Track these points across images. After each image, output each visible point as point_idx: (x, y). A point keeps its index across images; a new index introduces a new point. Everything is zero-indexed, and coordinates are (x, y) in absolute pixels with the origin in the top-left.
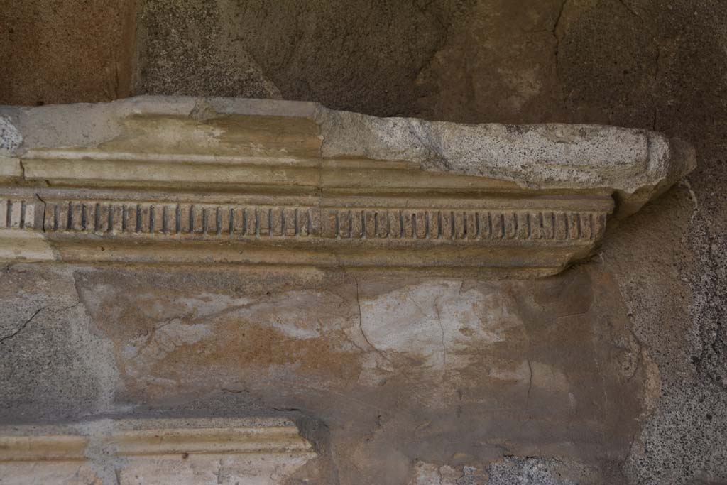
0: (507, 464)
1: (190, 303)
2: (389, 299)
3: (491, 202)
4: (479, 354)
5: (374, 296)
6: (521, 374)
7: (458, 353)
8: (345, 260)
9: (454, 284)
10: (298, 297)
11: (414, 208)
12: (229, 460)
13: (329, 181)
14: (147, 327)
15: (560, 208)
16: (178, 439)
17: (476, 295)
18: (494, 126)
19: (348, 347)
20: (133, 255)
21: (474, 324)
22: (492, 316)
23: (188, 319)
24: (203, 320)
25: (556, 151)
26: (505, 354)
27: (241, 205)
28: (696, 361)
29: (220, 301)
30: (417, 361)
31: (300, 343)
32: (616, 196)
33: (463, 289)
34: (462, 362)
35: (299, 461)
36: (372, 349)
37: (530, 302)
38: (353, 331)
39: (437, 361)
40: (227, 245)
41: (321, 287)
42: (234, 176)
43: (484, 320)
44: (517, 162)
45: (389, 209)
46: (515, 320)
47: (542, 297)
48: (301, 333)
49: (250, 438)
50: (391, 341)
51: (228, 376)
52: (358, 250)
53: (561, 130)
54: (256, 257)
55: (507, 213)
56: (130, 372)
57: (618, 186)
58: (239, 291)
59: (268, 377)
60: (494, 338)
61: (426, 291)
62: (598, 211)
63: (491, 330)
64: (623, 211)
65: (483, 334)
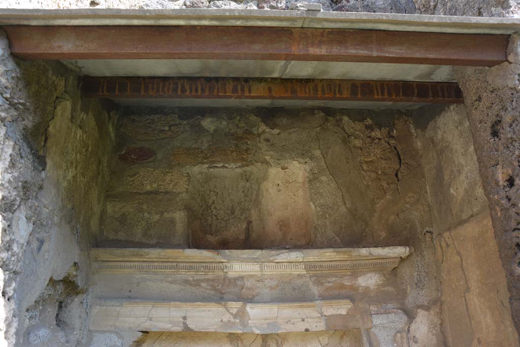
0: (385, 305)
1: (329, 279)
2: (362, 277)
3: (380, 260)
4: (379, 285)
5: (360, 276)
6: (386, 289)
7: (376, 286)
8: (355, 271)
9: (374, 273)
10: (347, 277)
11: (366, 262)
12: (339, 306)
13: (353, 259)
14: (322, 284)
15: (391, 260)
16: (331, 303)
17: (377, 275)
18: (380, 248)
19: (356, 286)
20: (319, 272)
21: (378, 280)
22: (380, 279)
23: (329, 282)
24: (331, 282)
25: (390, 251)
26: (383, 285)
27: (338, 263)
28: (416, 284)
29: (334, 279)
30: (368, 288)
31: (348, 286)
32: (401, 257)
33: (375, 274)
34: (376, 287)
35: (350, 306)
36: (360, 286)
37: (387, 276)
38: (357, 283)
39: (372, 287)
40: (336, 270)
41: (351, 276)
42: (337, 259)
44: (384, 254)
45: (362, 262)
46: (385, 279)
47: (389, 275)
48: (348, 284)
49: (342, 303)
50: (363, 284)
51: (337, 292)
52: (357, 269)
53: (391, 247)
54: (340, 271)
55: (383, 261)
56: (321, 292)
58: (337, 277)
59: (343, 292)
60: (381, 283)
61: (369, 275)
62: (398, 260)
63: (380, 281)
64: (402, 260)
65: (379, 282)
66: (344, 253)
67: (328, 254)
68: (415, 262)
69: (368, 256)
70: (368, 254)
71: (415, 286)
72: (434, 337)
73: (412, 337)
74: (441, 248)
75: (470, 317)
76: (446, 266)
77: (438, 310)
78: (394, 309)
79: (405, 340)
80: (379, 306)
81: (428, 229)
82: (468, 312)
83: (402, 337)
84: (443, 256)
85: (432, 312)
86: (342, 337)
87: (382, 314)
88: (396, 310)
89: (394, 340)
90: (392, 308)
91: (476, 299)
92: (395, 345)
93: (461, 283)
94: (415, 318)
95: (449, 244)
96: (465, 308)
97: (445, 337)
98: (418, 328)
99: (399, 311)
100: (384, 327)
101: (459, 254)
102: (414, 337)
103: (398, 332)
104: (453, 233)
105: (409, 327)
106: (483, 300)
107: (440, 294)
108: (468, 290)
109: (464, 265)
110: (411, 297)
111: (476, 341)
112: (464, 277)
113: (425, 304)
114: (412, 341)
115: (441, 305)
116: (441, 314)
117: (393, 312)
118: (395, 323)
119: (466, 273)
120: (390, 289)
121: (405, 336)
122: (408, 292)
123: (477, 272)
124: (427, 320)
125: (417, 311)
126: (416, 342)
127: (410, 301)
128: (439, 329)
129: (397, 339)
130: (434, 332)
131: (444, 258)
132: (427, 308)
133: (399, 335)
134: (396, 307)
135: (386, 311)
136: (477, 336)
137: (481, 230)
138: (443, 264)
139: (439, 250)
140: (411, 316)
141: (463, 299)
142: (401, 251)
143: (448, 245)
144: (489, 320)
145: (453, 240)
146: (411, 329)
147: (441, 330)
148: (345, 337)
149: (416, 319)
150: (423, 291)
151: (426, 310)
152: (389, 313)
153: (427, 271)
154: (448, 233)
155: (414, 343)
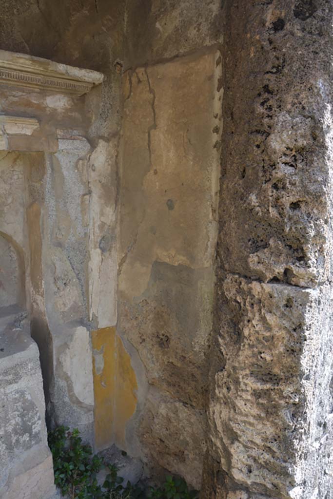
0: (71, 130)
1: (14, 93)
2: (51, 97)
3: (74, 82)
4: (67, 110)
5: (48, 96)
6: (73, 114)
7: (63, 109)
8: (45, 88)
9: (63, 96)
10: (35, 94)
11: (60, 81)
12: (24, 125)
13: (47, 74)
14: (6, 97)
15: (84, 85)
16: (15, 120)
17: (66, 98)
18: (77, 68)
19: (44, 106)
20: (4, 82)
21: (66, 104)
22: (69, 102)
23: (14, 96)
24: (17, 97)
25: (87, 74)
26: (71, 110)
27: (29, 75)
28: (100, 115)
29: (20, 93)
30: (56, 110)
31: (35, 104)
32: (94, 84)
33: (64, 97)
34: (64, 111)
35: (36, 127)
36: (48, 107)
37: (75, 101)
38: (45, 103)
39: (59, 110)
40: (25, 83)
41: (39, 93)
42: (29, 70)
43: (68, 103)
44: (80, 76)
45: (56, 80)
46: (73, 104)
47: (77, 100)
48: (35, 102)
49: (29, 122)
50: (51, 105)
51: (22, 109)
52: (48, 87)
53: (88, 70)
54: (28, 85)
55: (76, 84)
56: (4, 106)
57: (95, 82)
58: (24, 92)
59: (29, 110)
60: (69, 107)
61: (58, 96)
62: (91, 86)
63: (69, 105)
64: (95, 86)
65: (67, 106)
66: (41, 64)
67: (22, 61)
68: (103, 93)
69: (64, 75)
70: (64, 72)
71: (99, 117)
72: (110, 167)
73: (91, 165)
74: (131, 82)
75: (150, 151)
76: (132, 101)
77: (116, 143)
78: (79, 136)
79: (85, 168)
80: (65, 131)
81: (118, 60)
82: (149, 147)
83: (83, 164)
84: (131, 92)
85: (111, 144)
86: (15, 160)
87: (67, 139)
88: (81, 137)
89: (76, 166)
90: (77, 135)
91: (161, 136)
92: (76, 171)
93: (148, 120)
94: (96, 147)
95: (141, 80)
96: (146, 143)
97: (118, 168)
98: (97, 157)
99: (84, 139)
100: (68, 153)
101: (151, 91)
102: (93, 165)
103: (80, 159)
104: (150, 70)
105: (90, 156)
106: (170, 137)
107: (119, 128)
108: (155, 126)
109: (156, 103)
110: (94, 127)
111: (152, 172)
112: (153, 114)
113: (106, 135)
114: (91, 169)
115: (119, 138)
116: (118, 146)
117: (78, 139)
118: (79, 150)
119: (156, 110)
120: (76, 115)
121: (86, 164)
122: (93, 121)
123: (169, 111)
124: (106, 150)
125: (98, 141)
126: (94, 170)
127: (93, 131)
128: (114, 160)
129: (79, 166)
130: (110, 162)
131: (132, 94)
132: (107, 140)
133: (81, 162)
134: (80, 134)
135: (71, 137)
136: (155, 168)
137: (185, 71)
138: (129, 99)
139: (128, 85)
140: (93, 145)
141: (147, 134)
142: (96, 77)
143: (139, 81)
144: (171, 154)
145: (148, 76)
146: (91, 158)
147: (116, 161)
148: (18, 160)
149: (97, 149)
150: (106, 123)
151: (106, 141)
152: (74, 139)
153: (111, 103)
154: (143, 69)
155: (92, 171)
